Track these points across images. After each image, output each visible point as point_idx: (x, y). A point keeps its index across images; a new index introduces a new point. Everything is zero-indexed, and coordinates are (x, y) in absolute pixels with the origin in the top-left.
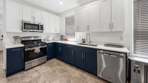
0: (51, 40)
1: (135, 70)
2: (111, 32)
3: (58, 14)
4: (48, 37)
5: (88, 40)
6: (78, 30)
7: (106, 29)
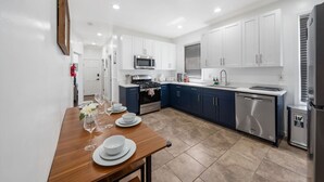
0: (163, 81)
1: (296, 123)
2: (259, 68)
3: (172, 40)
4: (159, 76)
5: (224, 80)
6: (207, 66)
7: (251, 64)
